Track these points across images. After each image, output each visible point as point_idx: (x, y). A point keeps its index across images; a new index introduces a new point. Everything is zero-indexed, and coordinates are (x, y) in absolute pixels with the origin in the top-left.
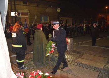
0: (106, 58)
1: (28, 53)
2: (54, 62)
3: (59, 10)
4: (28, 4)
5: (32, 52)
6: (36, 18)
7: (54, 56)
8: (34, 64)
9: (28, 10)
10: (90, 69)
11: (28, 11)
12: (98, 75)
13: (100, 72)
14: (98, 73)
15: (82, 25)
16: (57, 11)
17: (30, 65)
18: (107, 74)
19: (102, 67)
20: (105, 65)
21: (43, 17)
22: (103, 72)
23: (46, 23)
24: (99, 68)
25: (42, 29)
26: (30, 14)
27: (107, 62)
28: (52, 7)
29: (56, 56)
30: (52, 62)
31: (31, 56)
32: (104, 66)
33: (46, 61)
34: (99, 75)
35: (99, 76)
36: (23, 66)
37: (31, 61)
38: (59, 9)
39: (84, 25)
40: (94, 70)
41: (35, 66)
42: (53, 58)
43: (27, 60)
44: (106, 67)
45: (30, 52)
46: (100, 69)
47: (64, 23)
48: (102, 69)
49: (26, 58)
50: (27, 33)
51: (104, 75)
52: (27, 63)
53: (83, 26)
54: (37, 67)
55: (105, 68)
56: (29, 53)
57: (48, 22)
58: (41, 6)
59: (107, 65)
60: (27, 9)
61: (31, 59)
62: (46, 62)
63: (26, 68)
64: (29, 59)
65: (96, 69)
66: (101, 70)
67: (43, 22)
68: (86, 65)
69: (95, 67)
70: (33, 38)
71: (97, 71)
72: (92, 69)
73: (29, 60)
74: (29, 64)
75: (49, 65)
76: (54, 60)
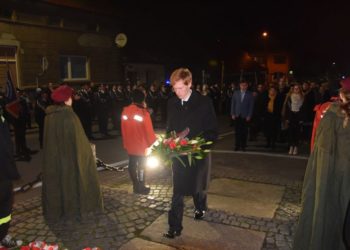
0: (279, 185)
1: (22, 191)
2: (118, 213)
3: (121, 41)
4: (13, 18)
5: (40, 184)
6: (45, 66)
7: (115, 192)
8: (47, 228)
9: (17, 39)
11: (17, 44)
12: (262, 241)
13: (267, 232)
14: (263, 235)
15: (198, 87)
16: (117, 42)
17: (33, 232)
18: (287, 234)
19: (270, 215)
20: (277, 207)
21: (69, 64)
22: (275, 230)
23: (82, 84)
24: (262, 219)
25: (69, 102)
26: (22, 52)
27: (283, 198)
28: (98, 29)
29: (120, 192)
30: (110, 215)
31: (36, 199)
32: (274, 211)
34: (265, 240)
35: (265, 244)
36: (8, 238)
37: (36, 216)
38: (124, 36)
39: (204, 87)
40: (249, 228)
41: (50, 233)
43: (19, 213)
44: (281, 213)
45: (31, 184)
46: (267, 222)
47: (138, 82)
48: (272, 221)
49: (15, 205)
51: (280, 238)
52: (21, 225)
53: (201, 89)
54: (58, 235)
55: (279, 217)
56: (25, 188)
57: (88, 78)
58: (62, 25)
60: (12, 36)
61: (36, 207)
62: (91, 213)
64: (27, 210)
65: (255, 224)
66: (269, 225)
67: (69, 78)
68: (224, 213)
69: (252, 218)
70: (37, 135)
71: (259, 230)
72: (243, 225)
73: (27, 213)
74: (29, 229)
75: (100, 225)
76: (116, 205)
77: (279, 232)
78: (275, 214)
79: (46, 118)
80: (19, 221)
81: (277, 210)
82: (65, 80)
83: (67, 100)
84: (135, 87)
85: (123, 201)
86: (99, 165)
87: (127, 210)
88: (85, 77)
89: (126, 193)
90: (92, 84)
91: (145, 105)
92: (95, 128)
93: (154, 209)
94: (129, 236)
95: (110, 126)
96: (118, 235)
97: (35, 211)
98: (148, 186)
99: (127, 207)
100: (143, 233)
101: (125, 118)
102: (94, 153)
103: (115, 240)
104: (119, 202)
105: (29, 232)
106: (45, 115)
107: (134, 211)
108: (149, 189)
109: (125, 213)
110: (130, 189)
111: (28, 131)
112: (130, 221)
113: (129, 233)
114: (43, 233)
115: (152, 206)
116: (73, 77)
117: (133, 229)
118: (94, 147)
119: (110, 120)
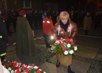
2: (41, 54)
5: (15, 43)
7: (40, 47)
8: (17, 57)
10: (81, 60)
12: (89, 66)
13: (91, 63)
14: (90, 64)
18: (99, 64)
19: (93, 58)
21: (24, 2)
22: (95, 63)
24: (90, 59)
25: (25, 16)
27: (98, 52)
29: (42, 47)
30: (38, 54)
31: (14, 48)
32: (95, 56)
33: (31, 53)
34: (91, 66)
35: (90, 67)
36: (5, 60)
37: (14, 54)
39: (72, 12)
40: (85, 61)
41: (18, 59)
42: (39, 49)
43: (8, 52)
45: (12, 43)
46: (91, 60)
47: (49, 9)
48: (93, 60)
49: (7, 50)
50: (6, 20)
51: (96, 65)
52: (9, 56)
55: (96, 59)
56: (10, 44)
57: (31, 7)
59: (98, 55)
61: (14, 51)
63: (9, 62)
64: (11, 51)
65: (87, 60)
67: (24, 7)
68: (77, 56)
69: (86, 58)
71: (88, 62)
72: (83, 60)
73: (11, 53)
74: (11, 58)
75: (35, 57)
76: (40, 51)
77: (96, 63)
78: (95, 57)
79: (17, 21)
80: (8, 55)
81: (96, 56)
82: (23, 8)
83: (24, 15)
84: (47, 11)
85: (42, 50)
86: (35, 37)
87: (44, 53)
88: (30, 7)
89: (44, 47)
90: (32, 10)
91: (51, 18)
92: (33, 25)
93: (53, 53)
94: (44, 61)
95: (38, 24)
96: (41, 61)
97: (13, 52)
98: (51, 45)
99: (44, 52)
100: (49, 61)
101: (44, 22)
102: (33, 34)
103: (40, 62)
104: (41, 50)
105: (12, 59)
106: (17, 20)
107: (46, 53)
108: (51, 46)
109: (43, 54)
110: (45, 46)
111: (10, 25)
112: (45, 57)
113: (44, 60)
114: (16, 59)
115: (52, 52)
116: (25, 7)
117: (46, 59)
118: (33, 31)
119: (38, 22)
